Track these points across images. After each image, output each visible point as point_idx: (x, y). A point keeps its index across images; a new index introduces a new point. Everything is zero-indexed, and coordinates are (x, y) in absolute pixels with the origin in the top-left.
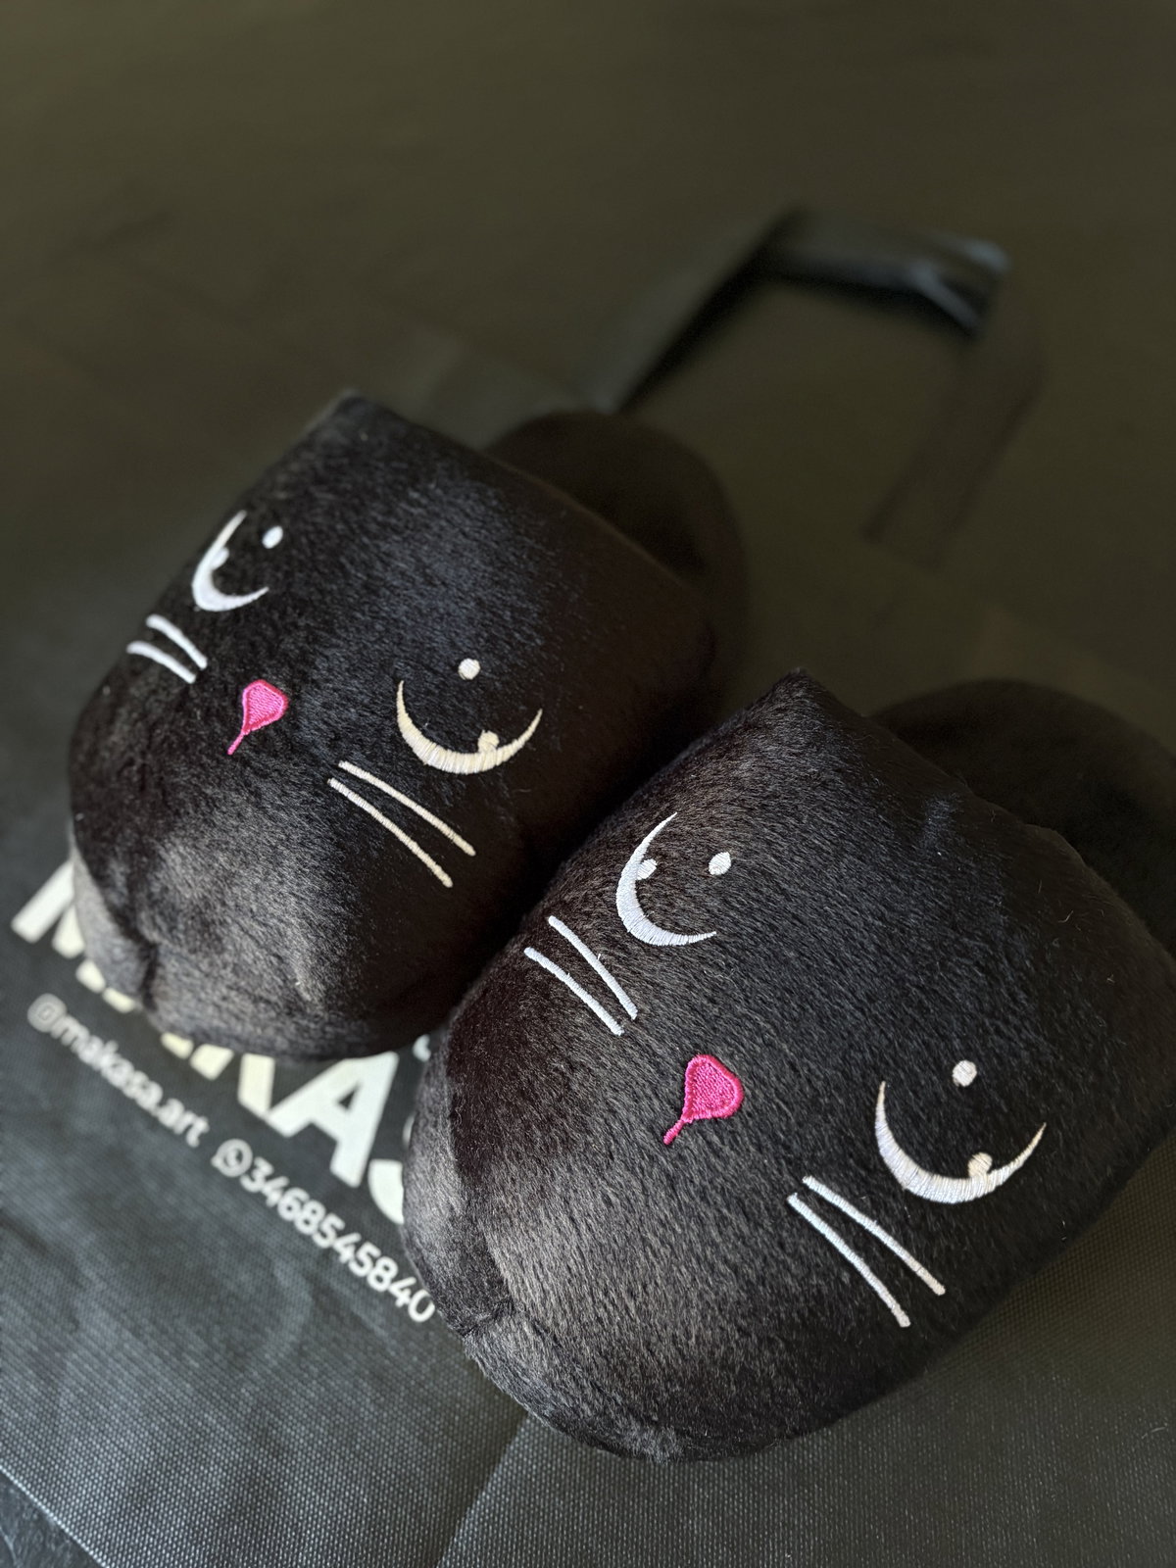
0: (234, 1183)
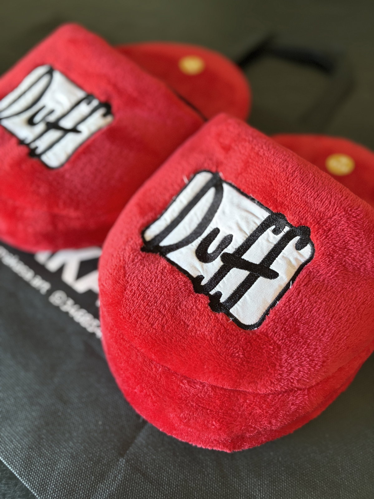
0: (57, 308)
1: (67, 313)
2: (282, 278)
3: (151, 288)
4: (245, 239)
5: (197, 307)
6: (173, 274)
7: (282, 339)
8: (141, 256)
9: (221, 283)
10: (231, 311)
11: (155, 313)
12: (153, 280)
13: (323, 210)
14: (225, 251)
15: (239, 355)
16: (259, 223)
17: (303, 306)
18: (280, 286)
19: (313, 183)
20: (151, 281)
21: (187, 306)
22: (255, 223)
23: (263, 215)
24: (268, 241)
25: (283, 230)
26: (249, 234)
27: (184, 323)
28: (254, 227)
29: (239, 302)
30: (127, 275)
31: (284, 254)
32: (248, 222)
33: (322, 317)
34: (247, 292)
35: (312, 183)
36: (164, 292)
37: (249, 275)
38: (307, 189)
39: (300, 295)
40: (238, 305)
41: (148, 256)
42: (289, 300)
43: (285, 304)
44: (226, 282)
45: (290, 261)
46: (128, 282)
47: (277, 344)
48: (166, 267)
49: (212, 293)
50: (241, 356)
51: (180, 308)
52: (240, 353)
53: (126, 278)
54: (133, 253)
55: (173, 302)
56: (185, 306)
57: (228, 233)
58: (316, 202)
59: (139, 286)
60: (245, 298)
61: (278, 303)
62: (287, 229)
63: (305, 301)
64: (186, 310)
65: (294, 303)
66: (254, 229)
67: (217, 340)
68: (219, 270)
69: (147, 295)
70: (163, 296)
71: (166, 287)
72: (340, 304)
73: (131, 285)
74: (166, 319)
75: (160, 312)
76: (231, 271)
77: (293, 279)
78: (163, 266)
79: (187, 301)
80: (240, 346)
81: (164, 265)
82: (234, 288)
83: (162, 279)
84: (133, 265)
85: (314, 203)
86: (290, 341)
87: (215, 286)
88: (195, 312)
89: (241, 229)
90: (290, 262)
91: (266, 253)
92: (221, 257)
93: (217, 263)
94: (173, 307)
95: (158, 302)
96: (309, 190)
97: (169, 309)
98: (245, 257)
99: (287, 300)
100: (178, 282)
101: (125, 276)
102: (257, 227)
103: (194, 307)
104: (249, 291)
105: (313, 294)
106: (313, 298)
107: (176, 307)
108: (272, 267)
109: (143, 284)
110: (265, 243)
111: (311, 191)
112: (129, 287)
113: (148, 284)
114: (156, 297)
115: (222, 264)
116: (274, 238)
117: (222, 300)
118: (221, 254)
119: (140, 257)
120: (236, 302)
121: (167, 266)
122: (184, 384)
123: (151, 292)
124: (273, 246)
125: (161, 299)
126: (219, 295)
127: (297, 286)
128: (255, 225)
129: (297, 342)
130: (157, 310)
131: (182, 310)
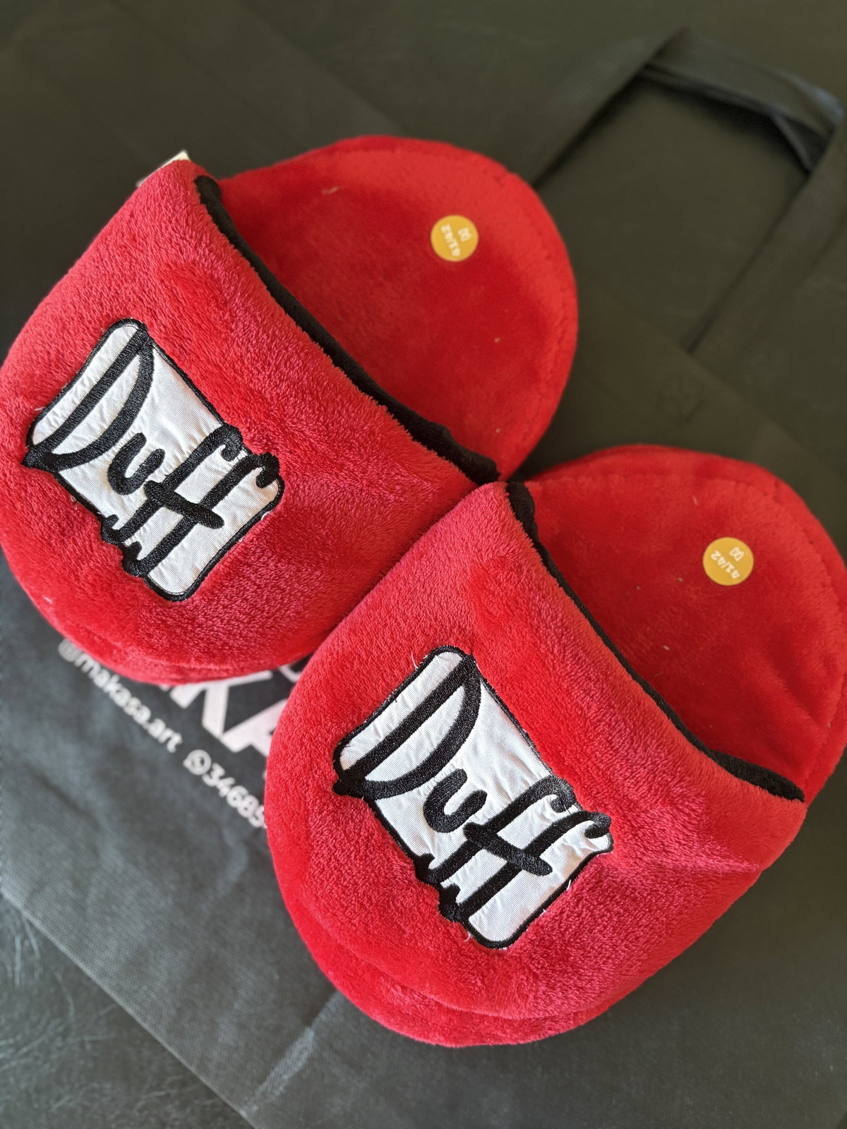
0: (198, 780)
1: (215, 790)
2: (556, 876)
3: (350, 869)
4: (505, 806)
5: (419, 909)
6: (384, 851)
7: (542, 967)
8: (334, 804)
9: (459, 872)
10: (472, 919)
11: (355, 906)
12: (353, 855)
13: (636, 799)
14: (472, 819)
15: (476, 982)
16: (532, 783)
17: (581, 923)
18: (551, 888)
19: (629, 749)
20: (349, 856)
21: (405, 904)
22: (526, 783)
23: (540, 771)
24: (542, 817)
25: (567, 809)
26: (513, 800)
27: (399, 927)
28: (522, 789)
29: (484, 908)
30: (312, 837)
31: (565, 840)
32: (512, 780)
33: (608, 940)
34: (498, 894)
35: (626, 749)
36: (369, 878)
37: (504, 867)
38: (614, 760)
39: (580, 906)
40: (483, 912)
41: (345, 805)
42: (562, 913)
43: (553, 919)
44: (468, 872)
45: (573, 851)
46: (313, 849)
47: (534, 973)
48: (374, 835)
49: (445, 884)
50: (479, 984)
51: (394, 905)
52: (477, 980)
53: (310, 841)
54: (321, 798)
55: (384, 894)
56: (401, 902)
57: (480, 787)
58: (627, 784)
59: (330, 859)
60: (495, 901)
61: (545, 911)
62: (574, 809)
63: (586, 915)
64: (402, 910)
65: (568, 917)
66: (523, 791)
67: (445, 960)
68: (459, 850)
69: (342, 878)
70: (367, 884)
71: (373, 871)
72: (641, 919)
73: (317, 854)
74: (372, 918)
75: (362, 905)
76: (478, 854)
77: (573, 877)
78: (368, 831)
79: (404, 897)
80: (478, 972)
81: (371, 829)
82: (480, 883)
83: (367, 856)
84: (320, 820)
85: (623, 785)
86: (554, 971)
87: (450, 875)
88: (417, 916)
89: (500, 789)
90: (572, 853)
91: (537, 833)
92: (464, 829)
93: (457, 838)
94: (383, 902)
95: (360, 891)
96: (618, 763)
97: (376, 905)
98: (503, 834)
99: (558, 912)
100: (391, 866)
101: (308, 838)
102: (527, 788)
103: (415, 908)
104: (502, 891)
105: (600, 904)
106: (600, 910)
107: (388, 902)
108: (545, 856)
109: (335, 858)
110: (537, 819)
111: (621, 765)
112: (313, 857)
113: (344, 860)
114: (356, 883)
115: (464, 840)
116: (553, 815)
117: (460, 899)
118: (465, 823)
119: (331, 807)
120: (478, 907)
121: (376, 832)
122: (397, 991)
123: (348, 874)
124: (549, 825)
125: (364, 887)
126: (455, 890)
127: (577, 890)
128: (524, 785)
129: (564, 972)
130: (358, 902)
131: (397, 909)
